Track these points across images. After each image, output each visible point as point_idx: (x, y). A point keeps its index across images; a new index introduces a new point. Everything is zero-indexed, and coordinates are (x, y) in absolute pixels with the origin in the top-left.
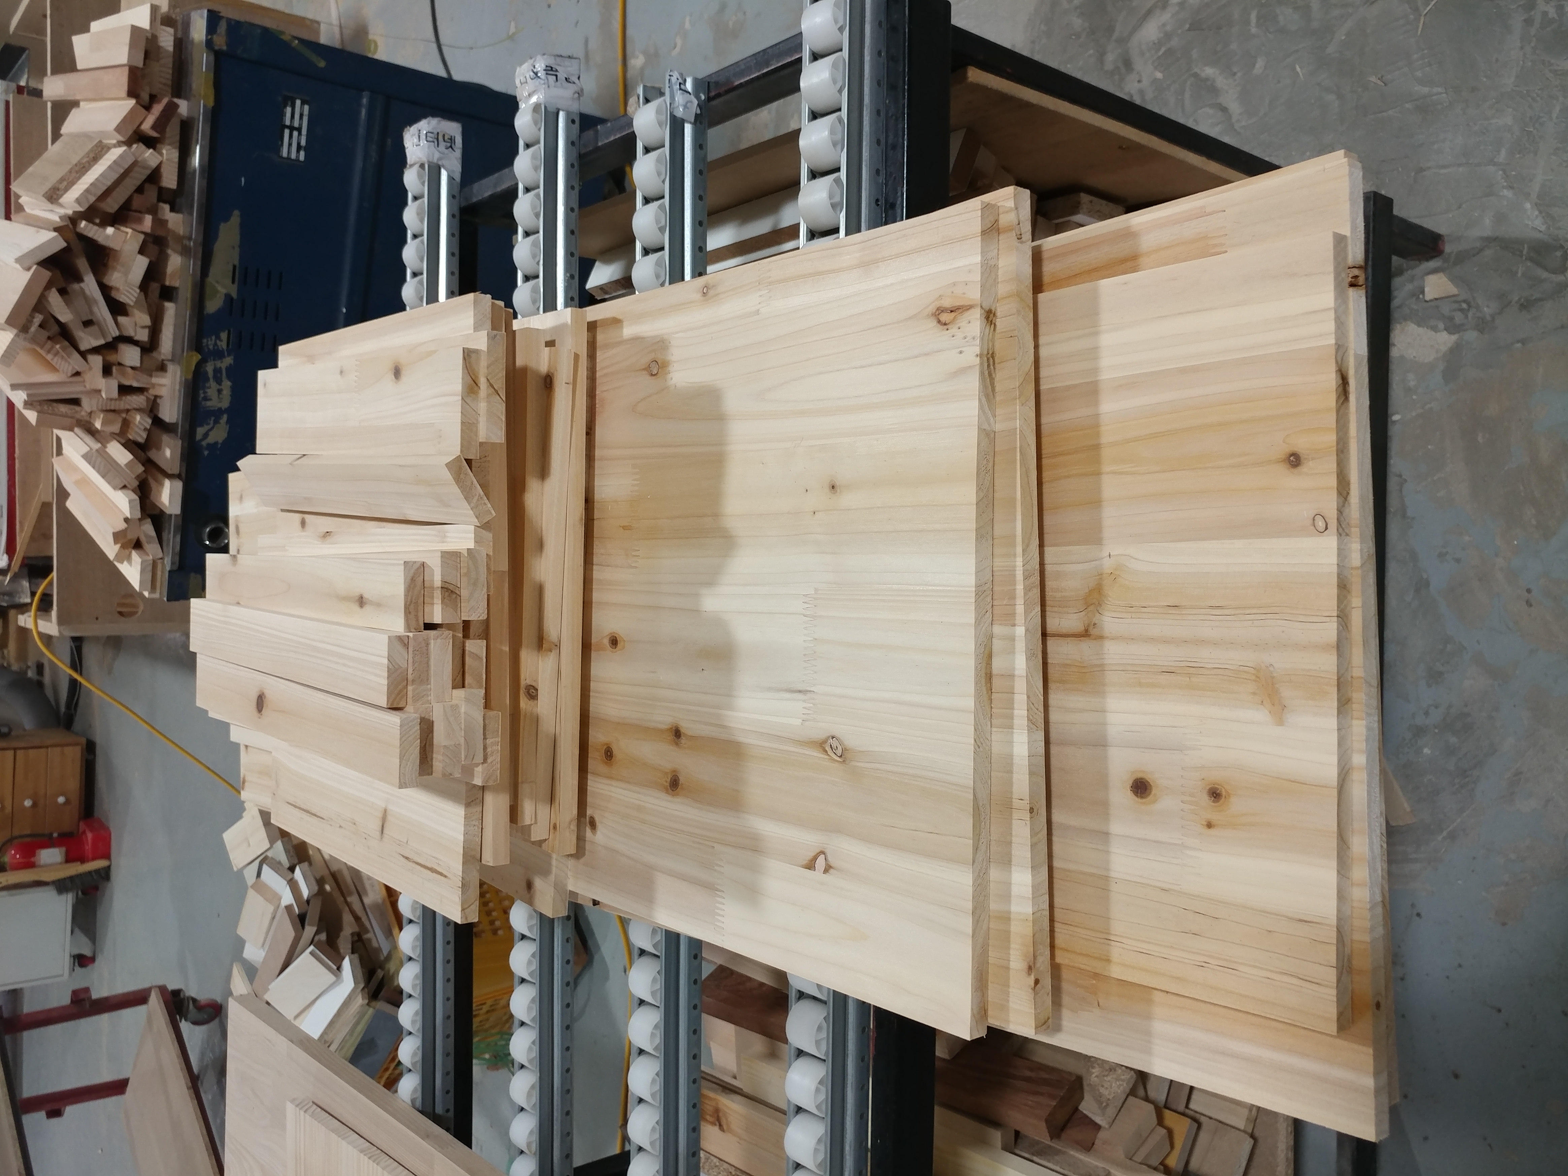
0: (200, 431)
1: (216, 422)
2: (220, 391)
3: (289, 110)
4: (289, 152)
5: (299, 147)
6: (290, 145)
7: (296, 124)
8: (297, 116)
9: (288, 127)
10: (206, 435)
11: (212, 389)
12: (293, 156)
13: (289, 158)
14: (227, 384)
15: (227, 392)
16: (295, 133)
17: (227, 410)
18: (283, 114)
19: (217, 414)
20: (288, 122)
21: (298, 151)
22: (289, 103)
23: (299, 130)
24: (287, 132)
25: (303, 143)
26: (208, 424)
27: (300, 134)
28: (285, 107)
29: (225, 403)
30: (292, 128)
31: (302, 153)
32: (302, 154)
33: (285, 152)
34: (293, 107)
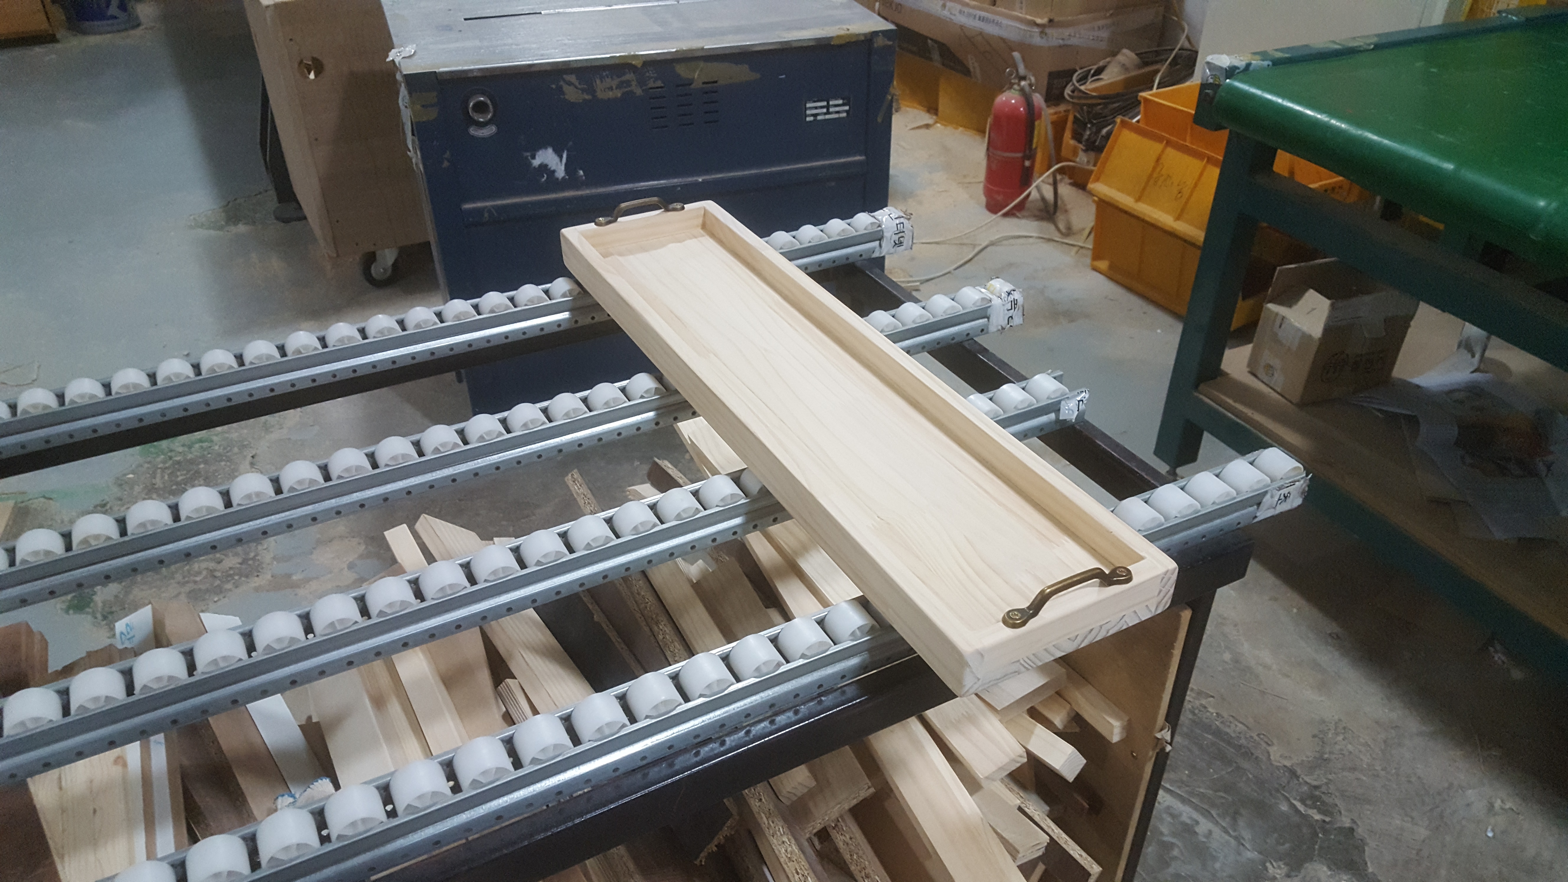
0: (572, 78)
1: (583, 90)
2: (611, 88)
3: (840, 102)
4: (811, 108)
5: (815, 115)
6: (816, 108)
7: (831, 110)
8: (837, 109)
9: (828, 103)
10: (570, 84)
11: (609, 82)
12: (808, 112)
13: (806, 109)
14: (618, 93)
15: (611, 94)
16: (825, 110)
17: (594, 96)
18: (836, 97)
19: (592, 91)
20: (831, 103)
21: (813, 115)
22: (845, 101)
23: (828, 113)
24: (825, 103)
25: (819, 118)
26: (580, 84)
27: (825, 114)
28: (841, 99)
29: (600, 95)
30: (828, 107)
31: (812, 118)
32: (809, 119)
33: (808, 105)
34: (843, 105)
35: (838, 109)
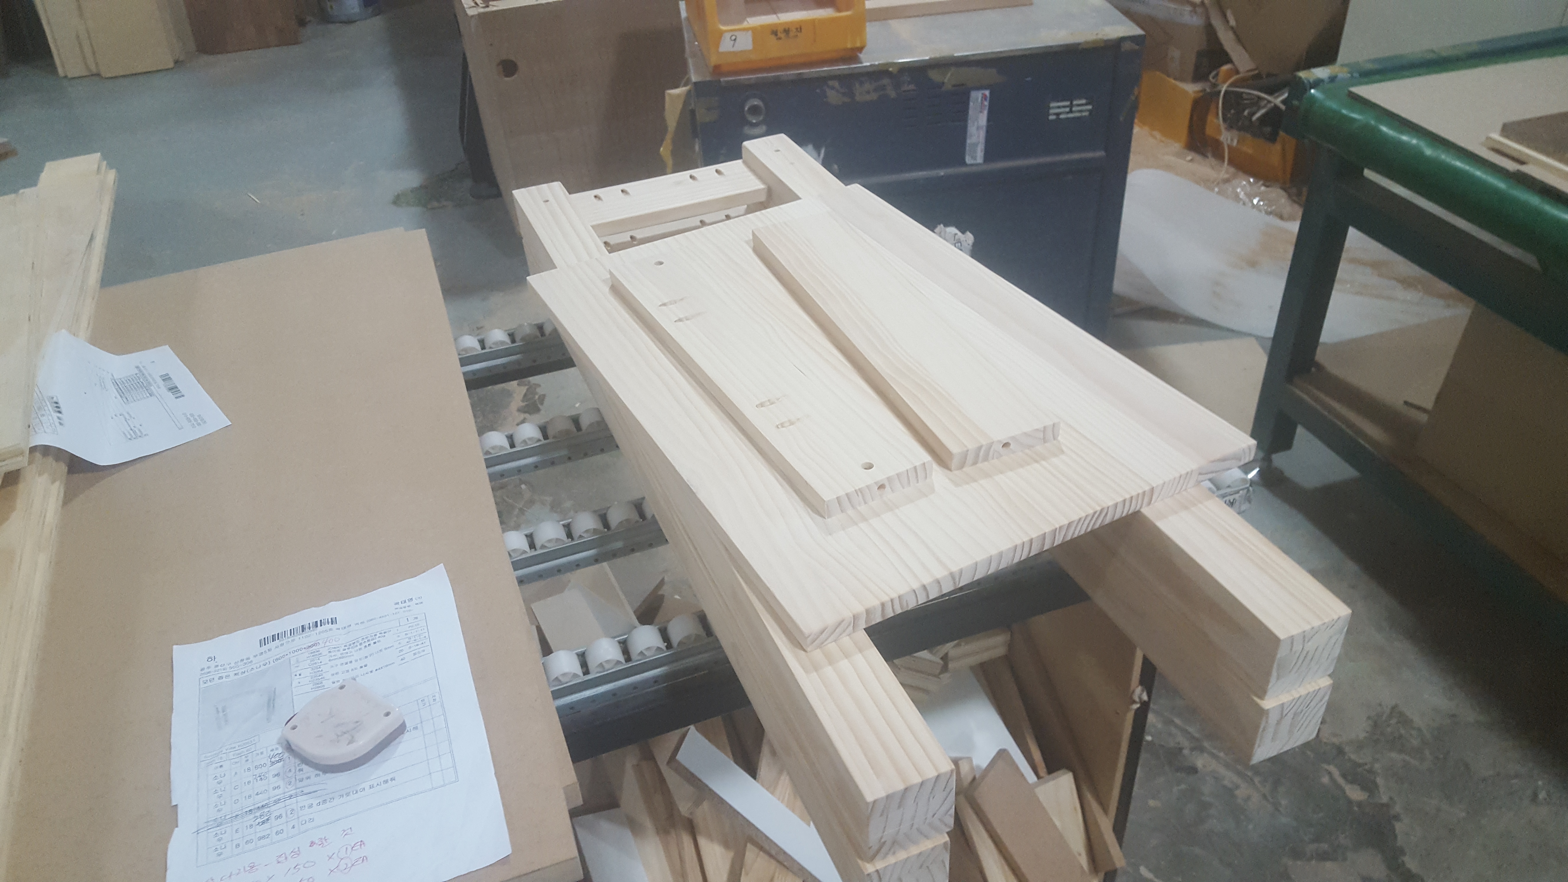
0: (835, 84)
1: (844, 94)
2: (868, 92)
3: (1084, 101)
4: (1053, 108)
5: (1058, 114)
6: (1059, 107)
7: (1074, 109)
9: (1071, 103)
10: (833, 88)
11: (867, 86)
12: (1052, 111)
13: (1049, 108)
14: (874, 96)
15: (868, 98)
16: (1068, 110)
17: (853, 99)
18: (1080, 98)
19: (851, 95)
20: (1075, 102)
21: (1055, 114)
22: (1089, 101)
23: (1071, 111)
24: (1068, 103)
25: (1062, 116)
26: (841, 88)
27: (1068, 113)
28: (1086, 98)
29: (858, 98)
30: (1071, 106)
31: (1054, 117)
32: (1052, 117)
33: (1052, 105)
34: (1086, 104)
35: (1081, 108)
